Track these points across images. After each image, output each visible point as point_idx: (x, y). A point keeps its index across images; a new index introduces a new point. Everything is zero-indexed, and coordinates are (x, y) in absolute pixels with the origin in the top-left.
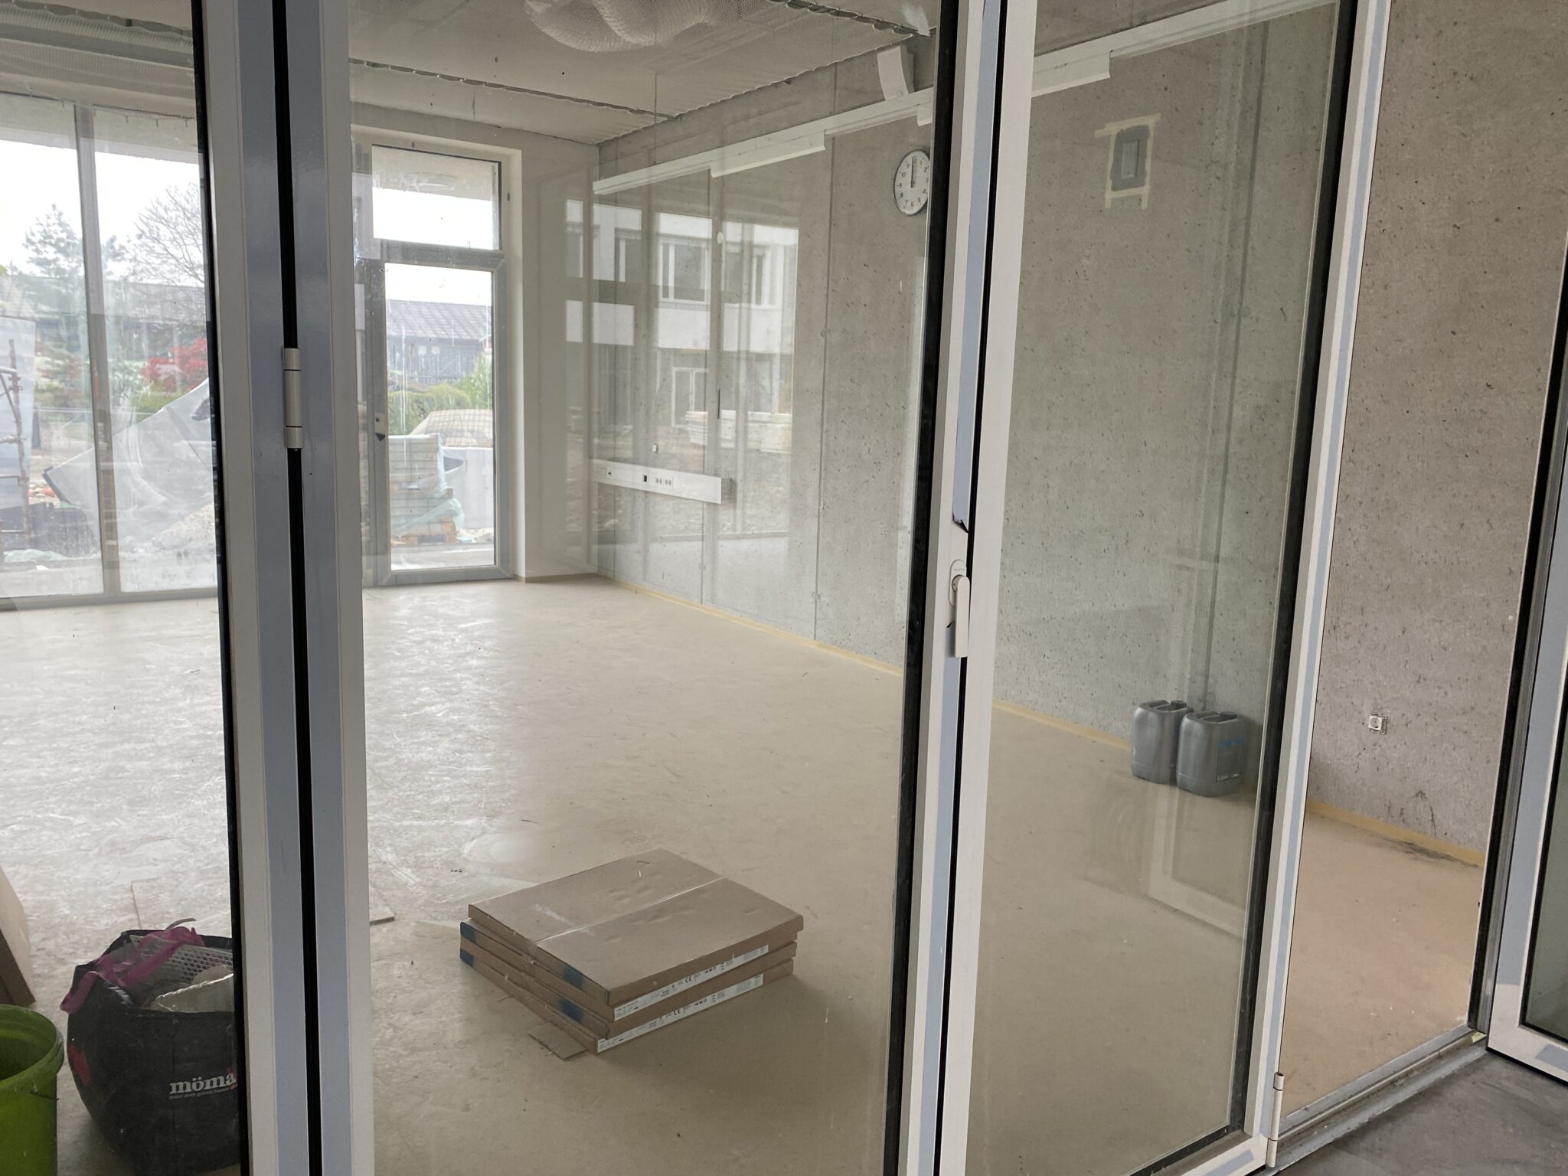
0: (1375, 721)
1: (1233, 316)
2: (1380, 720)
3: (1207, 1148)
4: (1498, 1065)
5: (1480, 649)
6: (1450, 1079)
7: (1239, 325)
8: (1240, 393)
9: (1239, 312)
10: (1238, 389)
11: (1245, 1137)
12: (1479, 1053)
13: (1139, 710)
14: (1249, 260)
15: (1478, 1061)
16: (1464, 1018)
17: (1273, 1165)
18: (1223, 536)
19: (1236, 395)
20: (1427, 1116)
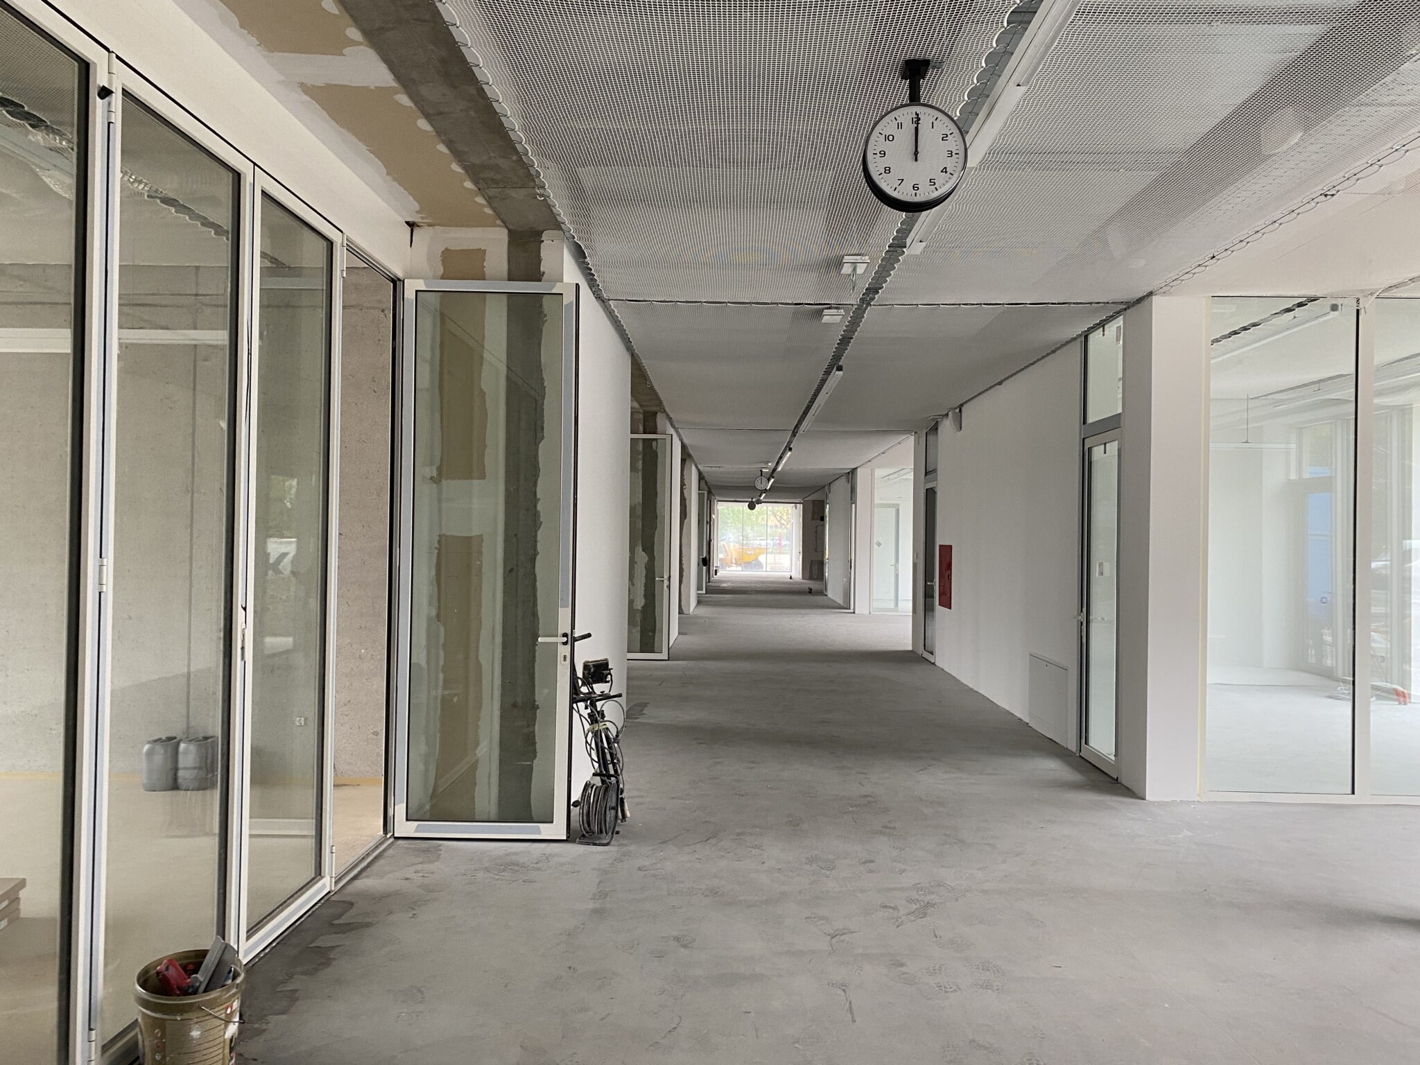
0: (300, 720)
1: (188, 491)
2: (303, 719)
3: (311, 884)
4: (400, 842)
5: (350, 670)
6: (384, 850)
7: (192, 497)
8: (197, 538)
9: (192, 489)
10: (195, 535)
11: (322, 878)
12: (392, 840)
13: (147, 747)
14: (197, 460)
15: (392, 842)
16: (382, 833)
17: (333, 889)
18: (192, 626)
19: (194, 539)
20: (381, 862)
